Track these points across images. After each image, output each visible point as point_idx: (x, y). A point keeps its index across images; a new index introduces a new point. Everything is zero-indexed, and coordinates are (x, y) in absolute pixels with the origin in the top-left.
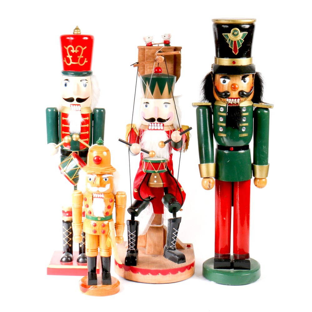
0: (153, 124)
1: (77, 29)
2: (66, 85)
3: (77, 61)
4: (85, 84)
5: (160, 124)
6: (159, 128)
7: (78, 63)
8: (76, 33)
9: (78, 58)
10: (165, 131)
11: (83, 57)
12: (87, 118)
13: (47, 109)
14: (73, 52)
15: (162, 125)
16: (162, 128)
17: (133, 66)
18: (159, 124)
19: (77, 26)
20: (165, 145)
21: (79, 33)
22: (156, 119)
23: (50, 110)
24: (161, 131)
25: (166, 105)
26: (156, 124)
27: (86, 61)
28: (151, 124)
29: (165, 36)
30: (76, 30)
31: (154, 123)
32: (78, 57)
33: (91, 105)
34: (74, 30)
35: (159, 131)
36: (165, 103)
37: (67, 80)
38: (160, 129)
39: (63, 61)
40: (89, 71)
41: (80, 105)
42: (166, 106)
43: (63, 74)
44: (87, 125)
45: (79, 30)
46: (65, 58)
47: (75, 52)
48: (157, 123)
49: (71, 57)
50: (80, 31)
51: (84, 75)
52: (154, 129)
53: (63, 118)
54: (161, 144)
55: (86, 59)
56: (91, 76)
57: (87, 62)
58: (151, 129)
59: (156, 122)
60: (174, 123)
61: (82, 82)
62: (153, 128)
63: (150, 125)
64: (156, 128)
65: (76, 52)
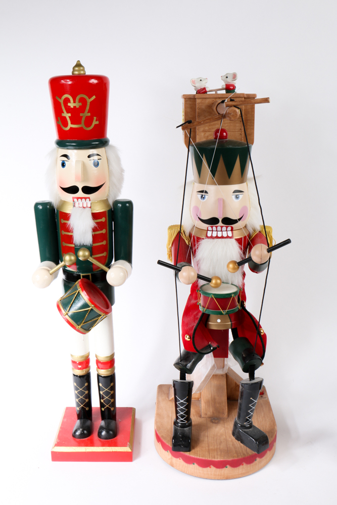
0: (214, 228)
1: (79, 65)
2: (63, 165)
3: (79, 123)
4: (96, 161)
5: (227, 227)
6: (225, 234)
7: (82, 125)
8: (76, 73)
9: (82, 117)
10: (236, 239)
11: (89, 114)
12: (103, 220)
13: (37, 205)
14: (72, 107)
15: (229, 228)
16: (230, 234)
17: (181, 127)
18: (224, 229)
19: (79, 61)
20: (239, 268)
21: (82, 72)
22: (220, 220)
23: (40, 207)
24: (228, 239)
25: (237, 195)
26: (219, 229)
27: (95, 122)
28: (212, 227)
29: (227, 77)
30: (77, 69)
31: (217, 227)
32: (81, 115)
33: (108, 196)
34: (74, 68)
35: (226, 239)
36: (235, 192)
37: (65, 156)
38: (228, 237)
39: (57, 123)
40: (102, 139)
41: (89, 198)
42: (237, 197)
43: (58, 146)
44: (104, 231)
45: (82, 68)
46: (59, 118)
47: (75, 107)
48: (222, 227)
49: (70, 115)
50: (84, 70)
51: (94, 145)
52: (217, 237)
53: (63, 221)
54: (231, 266)
55: (95, 118)
56: (107, 148)
57: (97, 123)
58: (212, 237)
59: (220, 224)
60: (248, 223)
61: (91, 158)
62: (215, 234)
63: (210, 228)
64: (220, 234)
65: (77, 107)
